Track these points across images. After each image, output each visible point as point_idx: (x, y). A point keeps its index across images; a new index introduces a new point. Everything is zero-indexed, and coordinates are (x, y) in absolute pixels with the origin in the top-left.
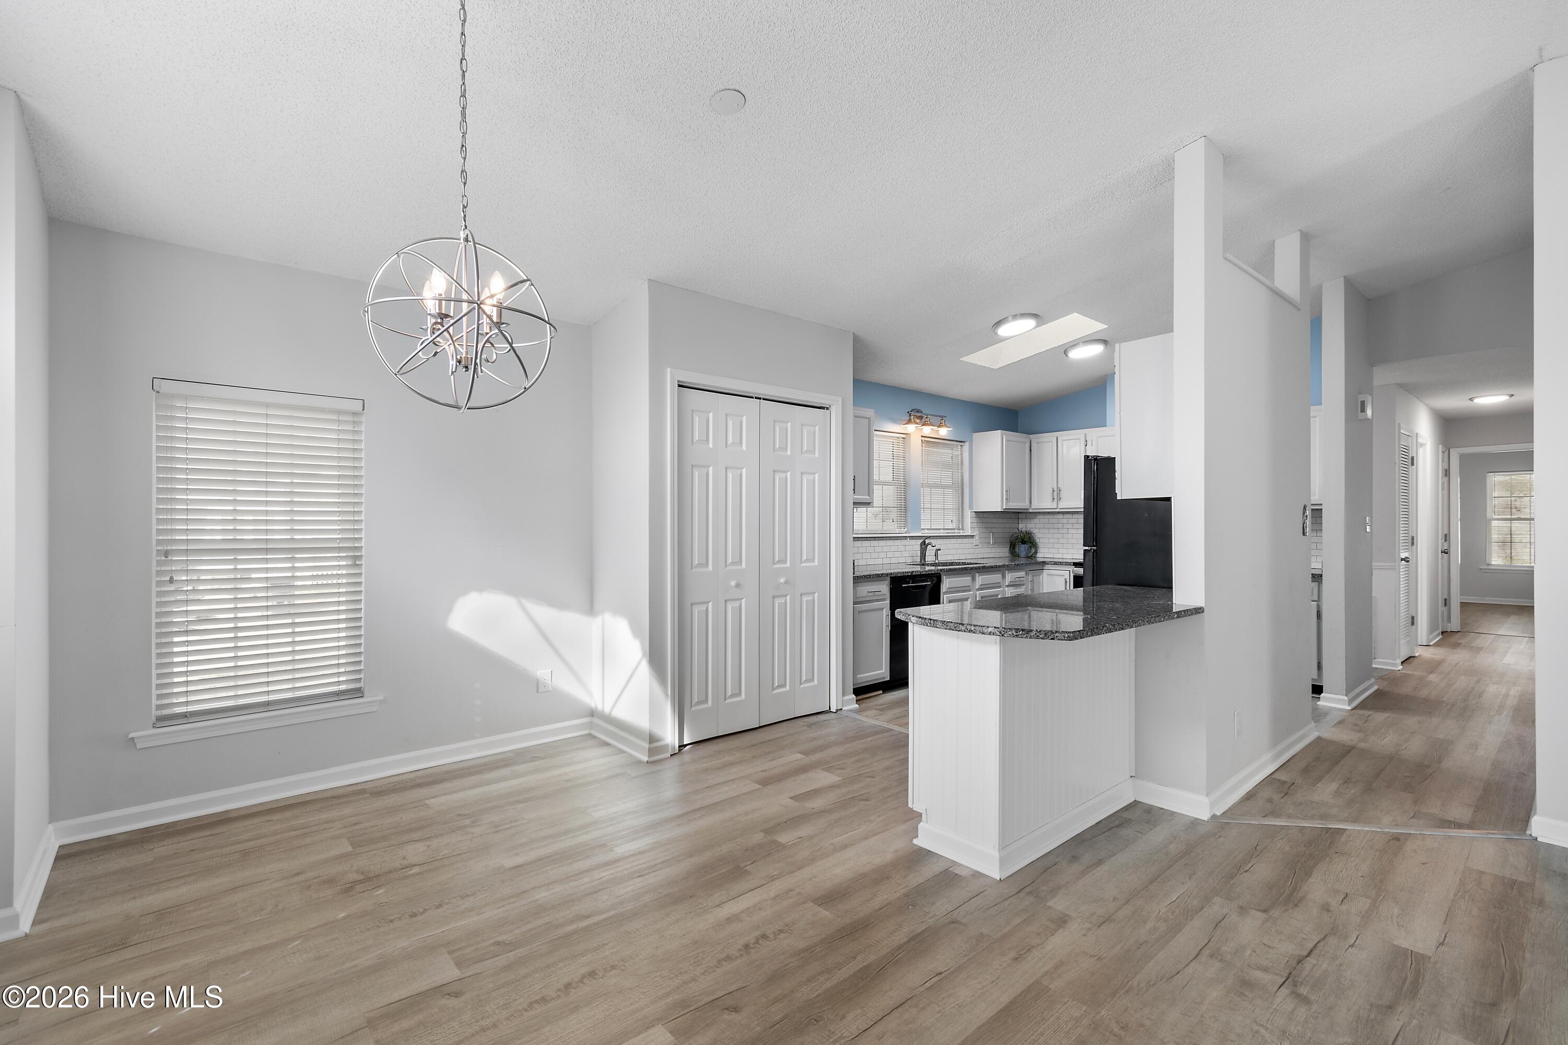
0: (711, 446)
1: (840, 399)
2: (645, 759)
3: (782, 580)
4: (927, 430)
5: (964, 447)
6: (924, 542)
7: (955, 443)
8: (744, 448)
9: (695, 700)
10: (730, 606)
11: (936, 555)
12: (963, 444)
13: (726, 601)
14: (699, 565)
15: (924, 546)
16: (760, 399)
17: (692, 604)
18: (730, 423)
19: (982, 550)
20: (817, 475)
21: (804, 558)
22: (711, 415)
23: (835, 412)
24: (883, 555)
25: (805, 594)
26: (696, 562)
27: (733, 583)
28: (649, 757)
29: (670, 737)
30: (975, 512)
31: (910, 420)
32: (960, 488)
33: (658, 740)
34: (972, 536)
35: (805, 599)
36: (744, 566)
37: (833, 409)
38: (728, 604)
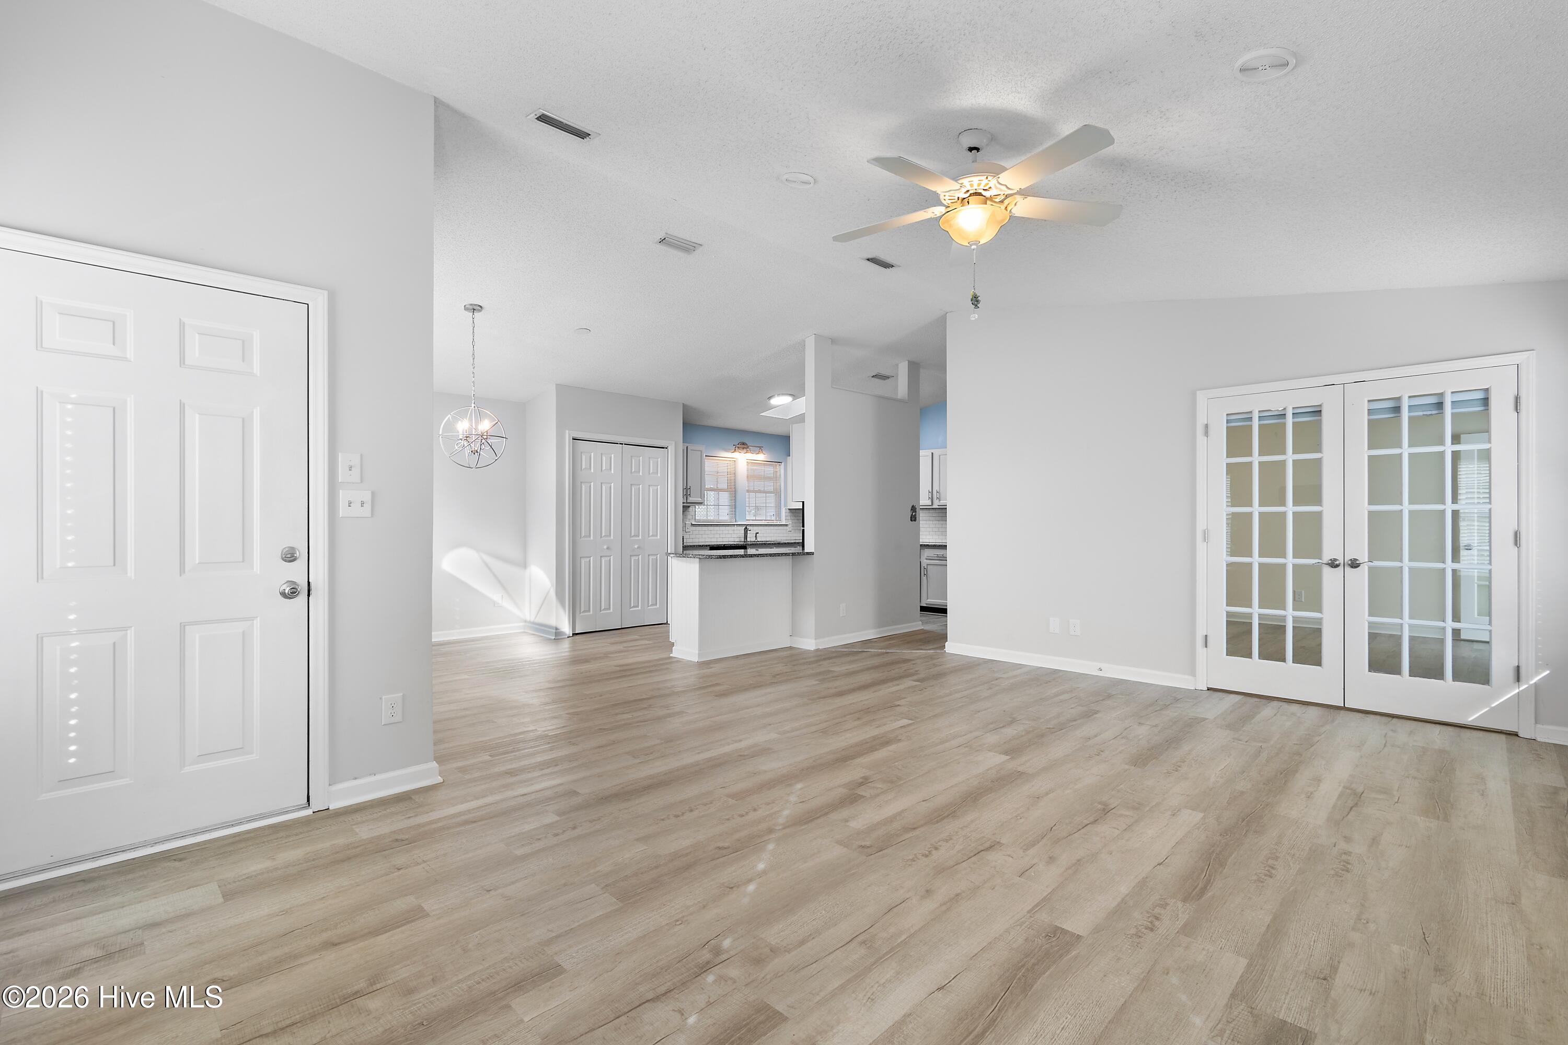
0: (592, 471)
1: (674, 443)
2: (554, 638)
3: (636, 547)
4: (750, 456)
5: (781, 466)
6: (746, 528)
7: (774, 463)
8: (612, 472)
9: (583, 610)
10: (603, 560)
11: (756, 537)
12: (780, 464)
13: (601, 557)
14: (585, 536)
15: (746, 530)
16: (622, 444)
17: (581, 558)
18: (604, 458)
19: (795, 535)
20: (659, 487)
21: (651, 534)
22: (592, 454)
23: (671, 449)
24: (717, 536)
25: (652, 555)
26: (583, 534)
27: (605, 547)
28: (555, 636)
29: (567, 629)
30: (789, 509)
31: (735, 450)
32: (777, 493)
33: (558, 629)
34: (786, 525)
35: (651, 558)
36: (612, 537)
37: (669, 448)
38: (602, 558)
